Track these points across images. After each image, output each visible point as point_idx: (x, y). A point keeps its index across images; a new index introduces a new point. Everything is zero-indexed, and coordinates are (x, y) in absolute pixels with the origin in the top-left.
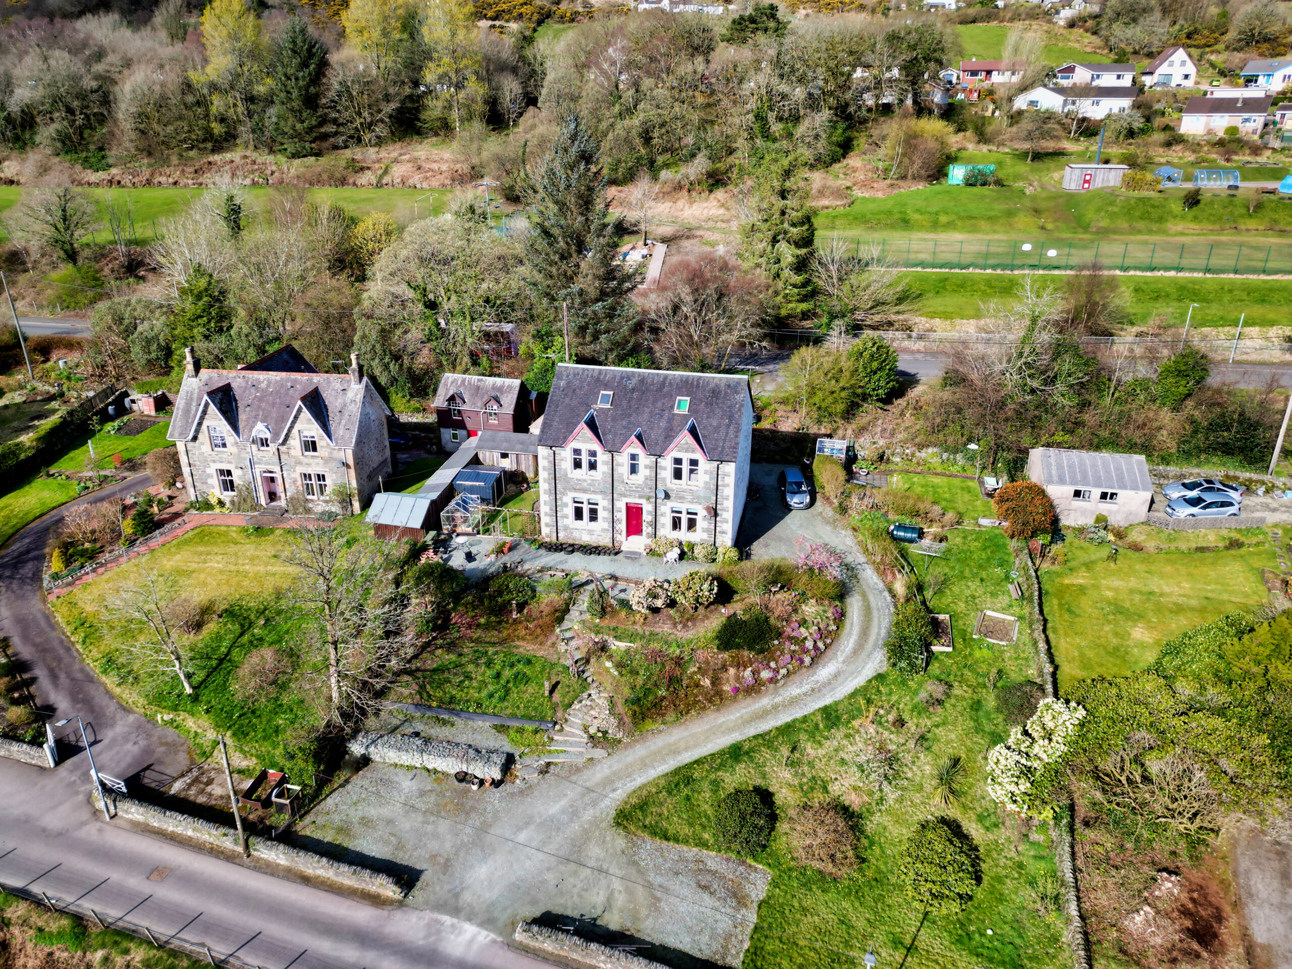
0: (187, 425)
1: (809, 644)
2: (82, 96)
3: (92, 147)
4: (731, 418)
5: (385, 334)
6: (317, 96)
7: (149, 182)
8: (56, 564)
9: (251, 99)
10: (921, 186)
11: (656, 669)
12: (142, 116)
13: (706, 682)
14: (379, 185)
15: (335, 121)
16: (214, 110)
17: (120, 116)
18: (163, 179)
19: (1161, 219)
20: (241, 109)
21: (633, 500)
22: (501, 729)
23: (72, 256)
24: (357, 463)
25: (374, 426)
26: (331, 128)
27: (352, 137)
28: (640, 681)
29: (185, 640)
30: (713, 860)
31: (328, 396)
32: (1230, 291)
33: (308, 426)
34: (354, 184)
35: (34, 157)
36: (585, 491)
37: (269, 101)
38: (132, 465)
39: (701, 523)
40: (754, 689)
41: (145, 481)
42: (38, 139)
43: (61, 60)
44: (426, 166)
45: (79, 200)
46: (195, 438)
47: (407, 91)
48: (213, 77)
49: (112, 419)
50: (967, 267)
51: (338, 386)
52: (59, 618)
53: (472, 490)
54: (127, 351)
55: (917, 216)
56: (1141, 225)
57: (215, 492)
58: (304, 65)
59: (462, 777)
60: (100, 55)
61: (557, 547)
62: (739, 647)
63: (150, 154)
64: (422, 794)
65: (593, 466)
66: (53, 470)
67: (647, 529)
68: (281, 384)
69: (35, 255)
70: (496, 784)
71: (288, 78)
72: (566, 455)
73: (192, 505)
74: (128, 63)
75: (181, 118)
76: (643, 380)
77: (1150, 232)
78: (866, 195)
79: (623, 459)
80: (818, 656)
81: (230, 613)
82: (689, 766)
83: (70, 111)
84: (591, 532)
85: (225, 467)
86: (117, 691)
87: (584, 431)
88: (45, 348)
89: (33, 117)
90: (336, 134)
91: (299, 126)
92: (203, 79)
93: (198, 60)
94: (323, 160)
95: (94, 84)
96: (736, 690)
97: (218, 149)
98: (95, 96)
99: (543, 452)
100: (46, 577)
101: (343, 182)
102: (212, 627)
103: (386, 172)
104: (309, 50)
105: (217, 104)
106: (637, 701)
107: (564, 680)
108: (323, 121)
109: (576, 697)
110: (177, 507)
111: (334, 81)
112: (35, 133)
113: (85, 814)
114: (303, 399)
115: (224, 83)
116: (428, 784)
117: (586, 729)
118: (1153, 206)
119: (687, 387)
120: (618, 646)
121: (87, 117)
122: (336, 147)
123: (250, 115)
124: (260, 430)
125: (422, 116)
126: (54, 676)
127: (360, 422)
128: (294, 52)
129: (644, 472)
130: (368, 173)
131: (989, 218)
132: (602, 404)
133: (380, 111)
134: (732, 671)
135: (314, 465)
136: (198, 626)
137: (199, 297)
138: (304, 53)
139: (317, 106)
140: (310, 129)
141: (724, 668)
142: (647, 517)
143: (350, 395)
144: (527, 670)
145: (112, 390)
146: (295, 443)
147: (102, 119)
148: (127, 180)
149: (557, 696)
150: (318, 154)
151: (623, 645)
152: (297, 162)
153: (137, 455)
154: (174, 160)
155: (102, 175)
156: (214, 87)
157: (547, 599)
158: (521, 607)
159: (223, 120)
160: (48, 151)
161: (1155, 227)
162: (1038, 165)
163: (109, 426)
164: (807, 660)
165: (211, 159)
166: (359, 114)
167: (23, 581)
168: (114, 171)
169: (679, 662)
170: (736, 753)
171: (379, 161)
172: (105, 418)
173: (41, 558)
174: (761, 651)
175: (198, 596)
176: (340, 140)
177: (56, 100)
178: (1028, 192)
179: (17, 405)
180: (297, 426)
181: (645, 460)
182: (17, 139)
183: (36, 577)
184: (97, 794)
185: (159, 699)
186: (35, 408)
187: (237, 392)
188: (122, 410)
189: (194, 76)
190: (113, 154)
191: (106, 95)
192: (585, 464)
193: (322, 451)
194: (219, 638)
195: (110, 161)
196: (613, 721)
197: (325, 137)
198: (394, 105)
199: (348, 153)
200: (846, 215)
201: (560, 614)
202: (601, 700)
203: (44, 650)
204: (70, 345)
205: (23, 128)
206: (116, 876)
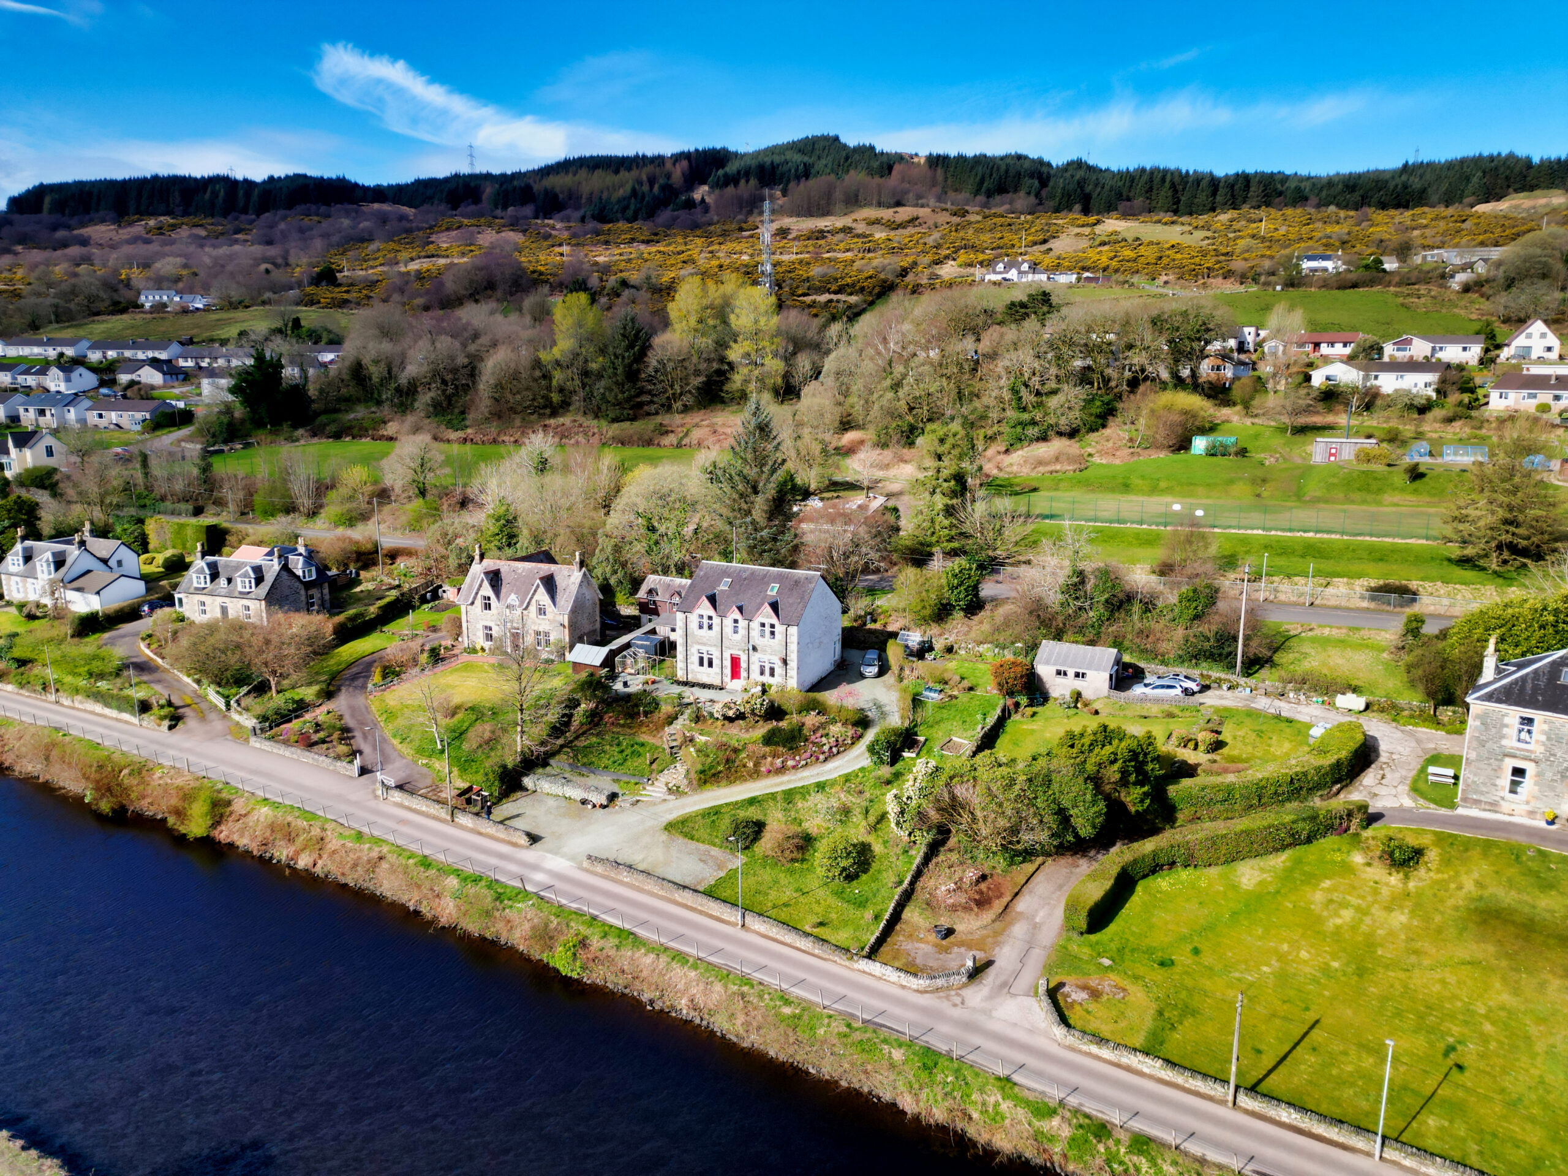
0: (468, 596)
1: (826, 748)
2: (455, 371)
3: (457, 411)
4: (802, 598)
5: (617, 549)
6: (638, 371)
7: (495, 441)
8: (377, 677)
9: (586, 373)
10: (1162, 455)
11: (721, 754)
12: (499, 386)
13: (751, 764)
14: (679, 446)
15: (649, 392)
16: (554, 383)
17: (481, 387)
18: (506, 438)
19: (1380, 491)
20: (577, 382)
21: (735, 652)
22: (615, 781)
23: (423, 493)
24: (570, 626)
25: (588, 604)
26: (646, 398)
27: (663, 405)
28: (709, 760)
29: (444, 722)
30: (715, 851)
31: (559, 580)
32: (1354, 550)
33: (542, 596)
34: (659, 445)
35: (410, 419)
36: (704, 644)
37: (600, 376)
38: (434, 629)
39: (779, 670)
40: (782, 770)
41: (442, 638)
42: (416, 405)
43: (445, 343)
44: (721, 430)
45: (433, 452)
46: (472, 603)
47: (715, 366)
48: (558, 356)
49: (428, 602)
50: (1124, 522)
51: (566, 573)
52: (373, 708)
53: (641, 647)
54: (445, 557)
55: (1139, 482)
56: (1357, 496)
57: (480, 641)
58: (631, 346)
59: (584, 802)
60: (476, 336)
61: (686, 684)
62: (777, 744)
63: (500, 417)
64: (558, 807)
65: (710, 627)
66: (385, 629)
67: (743, 674)
68: (530, 570)
69: (398, 489)
70: (603, 807)
71: (617, 357)
72: (693, 618)
73: (465, 650)
74: (494, 344)
75: (528, 389)
76: (753, 573)
77: (1364, 502)
78: (1104, 461)
79: (728, 622)
80: (830, 756)
81: (472, 709)
82: (721, 806)
83: (444, 382)
84: (708, 675)
85: (489, 624)
86: (399, 746)
87: (706, 603)
88: (393, 555)
89: (416, 387)
90: (652, 402)
91: (620, 396)
92: (549, 358)
93: (548, 342)
94: (636, 424)
95: (466, 361)
96: (769, 771)
97: (554, 414)
98: (465, 371)
99: (680, 616)
100: (370, 686)
101: (649, 443)
102: (460, 716)
103: (686, 434)
104: (637, 335)
105: (558, 376)
106: (702, 772)
107: (661, 756)
108: (642, 391)
109: (666, 767)
110: (456, 651)
111: (652, 361)
112: (415, 400)
113: (371, 796)
114: (541, 579)
115: (565, 361)
116: (564, 803)
117: (667, 784)
118: (1376, 479)
119: (779, 578)
120: (701, 739)
121: (456, 387)
122: (649, 414)
123: (584, 386)
124: (513, 599)
125: (725, 388)
126: (365, 737)
127: (577, 598)
128: (623, 335)
129: (742, 631)
130: (672, 435)
131: (1208, 485)
132: (723, 587)
133: (687, 384)
134: (769, 759)
135: (543, 624)
136: (453, 715)
137: (498, 520)
138: (632, 337)
139: (638, 379)
140: (629, 399)
141: (764, 757)
142: (743, 665)
143: (572, 579)
144: (641, 750)
145: (432, 582)
146: (533, 608)
147: (466, 388)
148: (478, 438)
149: (654, 766)
150: (633, 419)
151: (703, 739)
152: (616, 425)
153: (438, 624)
154: (518, 422)
155: (460, 434)
156: (558, 363)
157: (666, 709)
158: (646, 714)
159: (561, 390)
160: (422, 414)
161: (1369, 497)
162: (1299, 438)
163: (425, 606)
164: (822, 757)
165: (547, 422)
166: (672, 386)
167: (356, 687)
168: (469, 431)
169: (736, 751)
170: (752, 801)
171: (682, 425)
172: (424, 600)
173: (368, 677)
174: (791, 749)
175: (456, 700)
176: (653, 408)
177: (435, 374)
178: (1267, 463)
179: (369, 591)
180: (536, 597)
181: (742, 623)
182: (402, 404)
183: (364, 687)
184: (379, 786)
185: (420, 751)
186: (379, 594)
187: (503, 575)
188: (436, 596)
189: (544, 356)
190: (471, 416)
191: (474, 368)
192: (706, 626)
193: (549, 615)
194: (463, 721)
195: (468, 423)
196: (685, 782)
197: (641, 405)
198: (702, 379)
199: (659, 419)
200: (1071, 479)
201: (671, 719)
202: (681, 769)
203: (362, 723)
204: (409, 553)
205: (407, 394)
206: (381, 821)
